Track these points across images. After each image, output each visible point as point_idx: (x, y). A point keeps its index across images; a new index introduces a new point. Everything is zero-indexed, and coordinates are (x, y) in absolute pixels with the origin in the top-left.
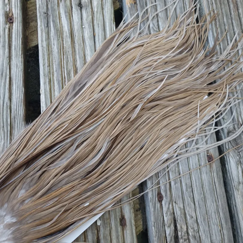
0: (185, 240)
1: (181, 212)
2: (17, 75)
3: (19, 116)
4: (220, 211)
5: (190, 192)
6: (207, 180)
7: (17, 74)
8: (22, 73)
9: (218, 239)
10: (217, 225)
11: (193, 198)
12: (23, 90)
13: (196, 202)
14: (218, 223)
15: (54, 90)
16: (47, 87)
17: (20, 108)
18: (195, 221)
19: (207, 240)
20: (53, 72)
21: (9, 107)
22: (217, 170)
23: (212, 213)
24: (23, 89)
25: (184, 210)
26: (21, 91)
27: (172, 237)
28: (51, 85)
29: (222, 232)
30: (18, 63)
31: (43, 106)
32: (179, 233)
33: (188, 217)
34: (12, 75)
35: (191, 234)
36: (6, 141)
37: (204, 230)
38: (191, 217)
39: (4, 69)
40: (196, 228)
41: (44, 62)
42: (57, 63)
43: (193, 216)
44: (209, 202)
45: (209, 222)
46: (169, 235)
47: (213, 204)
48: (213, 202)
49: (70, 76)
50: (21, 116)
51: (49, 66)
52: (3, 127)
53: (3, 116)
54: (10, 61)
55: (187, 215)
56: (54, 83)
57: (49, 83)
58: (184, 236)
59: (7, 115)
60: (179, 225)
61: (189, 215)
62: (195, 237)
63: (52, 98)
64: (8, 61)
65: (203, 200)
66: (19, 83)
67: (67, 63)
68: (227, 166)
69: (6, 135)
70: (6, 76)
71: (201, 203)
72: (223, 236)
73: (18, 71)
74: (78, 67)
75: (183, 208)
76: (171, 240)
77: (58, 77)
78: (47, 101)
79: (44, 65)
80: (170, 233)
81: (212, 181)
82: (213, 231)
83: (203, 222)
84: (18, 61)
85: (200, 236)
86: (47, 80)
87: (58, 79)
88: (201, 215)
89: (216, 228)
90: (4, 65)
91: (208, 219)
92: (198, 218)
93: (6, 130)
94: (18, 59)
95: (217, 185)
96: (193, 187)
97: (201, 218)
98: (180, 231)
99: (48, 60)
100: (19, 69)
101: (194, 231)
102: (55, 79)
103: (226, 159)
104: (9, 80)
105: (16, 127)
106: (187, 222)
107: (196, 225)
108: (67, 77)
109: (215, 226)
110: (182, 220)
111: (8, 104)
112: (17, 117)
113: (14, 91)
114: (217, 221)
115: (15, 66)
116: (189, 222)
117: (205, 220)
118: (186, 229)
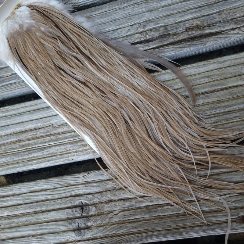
0: (147, 34)
1: (125, 40)
2: (27, 187)
3: (59, 181)
4: (123, 6)
5: (110, 34)
6: (99, 19)
7: (26, 187)
8: (25, 184)
9: (145, 6)
10: (134, 8)
11: (113, 30)
12: (39, 180)
13: (118, 28)
14: (132, 7)
15: (37, 156)
16: (35, 163)
17: (53, 181)
18: (132, 27)
19: (146, 15)
20: (23, 159)
21: (53, 190)
22: (91, 12)
23: (125, 13)
24: (37, 181)
25: (124, 37)
26: (39, 183)
27: (145, 45)
28: (33, 160)
29: (140, 3)
30: (17, 188)
31: (50, 163)
32: (142, 39)
33: (129, 33)
34: (28, 192)
35: (142, 30)
36: (79, 188)
37: (138, 18)
38: (129, 31)
39: (23, 198)
40: (137, 26)
41: (15, 168)
42: (15, 157)
43: (128, 29)
44: (117, 17)
45: (133, 15)
46: (143, 48)
47: (118, 13)
48: (116, 13)
49: (24, 145)
50: (59, 179)
51: (17, 163)
52: (68, 192)
53: (60, 194)
54: (17, 195)
55: (128, 34)
56: (31, 157)
57: (31, 161)
58: (144, 35)
59: (59, 190)
60: (135, 40)
61: (127, 32)
62: (144, 26)
63: (43, 157)
64: (16, 196)
65: (115, 22)
66: (33, 185)
67: (13, 149)
68: (88, 4)
69: (75, 189)
70: (29, 196)
71: (117, 23)
72: (143, 2)
73: (23, 187)
74: (17, 139)
75: (122, 39)
76: (148, 46)
77: (26, 155)
78: (47, 160)
79: (17, 167)
80: (142, 47)
81: (100, 15)
82: (139, 10)
83: (132, 20)
84: (16, 188)
85: (144, 22)
86: (29, 163)
87: (27, 154)
88: (127, 22)
89: (136, 8)
90: (20, 198)
91: (129, 16)
92: (130, 25)
93: (71, 190)
94: (14, 188)
95: (102, 11)
96: (106, 31)
97: (129, 22)
98: (141, 39)
99: (13, 165)
100: (22, 187)
101: (139, 27)
102: (28, 157)
103: (83, 5)
104: (31, 193)
105: (68, 182)
106: (133, 34)
107: (134, 26)
108: (25, 147)
109: (134, 9)
110: (132, 38)
111: (50, 191)
112: (60, 182)
113: (39, 188)
114: (131, 8)
115: (20, 190)
116: (134, 32)
117: (131, 19)
118: (139, 34)
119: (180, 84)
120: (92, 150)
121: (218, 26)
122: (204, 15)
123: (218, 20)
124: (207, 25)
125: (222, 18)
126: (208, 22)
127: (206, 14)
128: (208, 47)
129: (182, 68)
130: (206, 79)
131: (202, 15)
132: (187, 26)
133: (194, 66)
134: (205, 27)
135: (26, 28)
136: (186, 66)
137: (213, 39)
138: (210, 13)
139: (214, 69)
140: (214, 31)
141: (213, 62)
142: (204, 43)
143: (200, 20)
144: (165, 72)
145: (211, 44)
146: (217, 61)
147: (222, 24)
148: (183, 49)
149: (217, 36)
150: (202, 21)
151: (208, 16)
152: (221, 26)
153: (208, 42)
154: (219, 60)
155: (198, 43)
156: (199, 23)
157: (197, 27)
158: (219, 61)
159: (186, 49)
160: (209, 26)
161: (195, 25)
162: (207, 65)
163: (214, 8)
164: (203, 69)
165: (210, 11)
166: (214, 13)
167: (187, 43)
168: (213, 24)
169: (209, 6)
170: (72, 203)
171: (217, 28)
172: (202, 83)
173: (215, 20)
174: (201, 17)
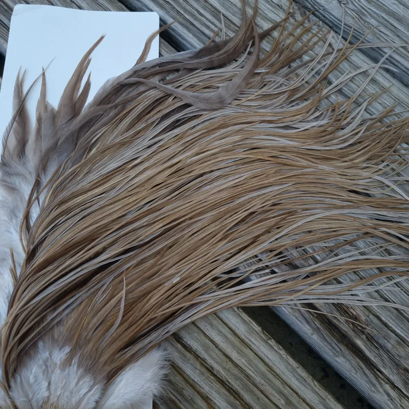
119: (243, 361)
121: (380, 356)
122: (381, 316)
123: (389, 346)
124: (368, 333)
125: (397, 352)
126: (374, 332)
127: (383, 319)
128: (337, 361)
129: (272, 344)
130: (283, 402)
131: (378, 314)
133: (291, 363)
134: (363, 333)
136: (281, 347)
137: (353, 362)
138: (390, 325)
139: (308, 401)
140: (367, 353)
141: (318, 391)
142: (337, 352)
143: (368, 316)
144: (246, 319)
145: (344, 363)
146: (324, 397)
147: (388, 359)
148: (305, 323)
149: (364, 367)
150: (369, 320)
151: (384, 327)
152: (382, 360)
153: (344, 357)
154: (329, 399)
155: (330, 341)
156: (363, 318)
157: (354, 320)
158: (327, 400)
159: (308, 327)
160: (370, 339)
161: (354, 313)
162: (307, 385)
163: (402, 326)
164: (296, 382)
165: (393, 323)
166: (394, 332)
167: (318, 323)
168: (377, 343)
169: (399, 315)
171: (375, 357)
172: (272, 398)
173: (386, 341)
174: (374, 315)
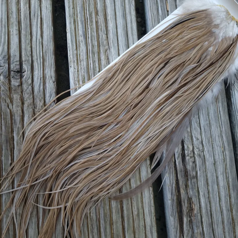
0: (191, 157)
1: (188, 134)
2: (47, 16)
3: (50, 50)
4: (223, 136)
5: (197, 119)
6: (213, 109)
7: (47, 14)
8: (51, 14)
9: (221, 158)
10: (220, 147)
11: (200, 123)
12: (53, 29)
13: (202, 128)
14: (221, 145)
15: (78, 29)
16: (72, 26)
17: (50, 44)
18: (201, 142)
19: (211, 159)
20: (77, 14)
21: (41, 43)
22: (222, 101)
23: (216, 137)
24: (52, 28)
25: (191, 134)
26: (50, 29)
27: (179, 154)
28: (75, 25)
29: (224, 153)
30: (47, 5)
31: (70, 42)
32: (186, 152)
33: (194, 139)
34: (42, 16)
35: (196, 153)
36: (39, 71)
37: (208, 150)
38: (197, 139)
39: (36, 10)
40: (201, 148)
41: (69, 5)
42: (80, 6)
43: (199, 138)
44: (213, 128)
45: (213, 144)
46: (177, 152)
47: (217, 129)
48: (217, 128)
49: (92, 17)
50: (51, 50)
51: (73, 8)
52: (37, 59)
53: (36, 50)
54: (40, 4)
56: (78, 23)
57: (74, 23)
58: (190, 154)
59: (40, 49)
60: (186, 145)
61: (195, 137)
62: (200, 156)
63: (77, 36)
64: (39, 4)
65: (208, 126)
66: (49, 22)
67: (89, 5)
68: (232, 99)
69: (39, 65)
70: (38, 17)
71: (206, 127)
72: (225, 156)
73: (47, 12)
74: (99, 10)
75: (190, 131)
76: (179, 157)
77: (81, 18)
78: (73, 39)
79: (69, 7)
80: (178, 151)
81: (218, 110)
82: (217, 151)
83: (207, 143)
84: (47, 4)
85: (204, 155)
86: (72, 21)
87: (82, 20)
88: (206, 138)
89: (219, 149)
90: (36, 7)
91: (212, 141)
92: (203, 140)
93: (39, 62)
94: (47, 2)
95: (222, 113)
96: (200, 115)
97: (205, 140)
98: (186, 150)
99: (72, 3)
100: (48, 10)
101: (199, 150)
102: (79, 20)
103: (231, 93)
104: (40, 20)
105: (48, 59)
106: (193, 143)
107: (201, 145)
108: (89, 17)
109: (219, 147)
110: (189, 141)
111: (41, 40)
112: (48, 51)
113: (45, 29)
114: (220, 144)
115: (45, 8)
116: (195, 144)
117: (209, 142)
118: (192, 149)
119: (134, 185)
120: (78, 88)
121: (189, 231)
122: (203, 218)
123: (196, 231)
124: (192, 220)
125: (197, 236)
126: (194, 221)
127: (203, 219)
128: (170, 218)
129: (150, 189)
130: (136, 213)
131: (203, 216)
132: (194, 199)
133: (151, 202)
134: (190, 217)
135: (214, 31)
136: (153, 194)
137: (176, 224)
138: (204, 224)
139: (146, 221)
140: (185, 226)
141: (153, 222)
142: (173, 215)
143: (198, 213)
144: (149, 172)
145: (171, 221)
146: (153, 226)
147: (191, 235)
148: (170, 193)
149: (178, 229)
150: (197, 215)
151: (201, 222)
152: (188, 234)
153: (174, 219)
154: (154, 228)
155: (174, 208)
156: (195, 212)
157: (191, 210)
158: (153, 228)
159: (170, 196)
160: (191, 222)
161: (194, 207)
162: (150, 216)
163: (208, 229)
164: (147, 211)
165: (206, 224)
166: (203, 228)
167: (175, 198)
168: (192, 226)
169: (211, 224)
170: (25, 62)
171: (187, 230)
172: (133, 208)
173: (196, 228)
174: (201, 215)
